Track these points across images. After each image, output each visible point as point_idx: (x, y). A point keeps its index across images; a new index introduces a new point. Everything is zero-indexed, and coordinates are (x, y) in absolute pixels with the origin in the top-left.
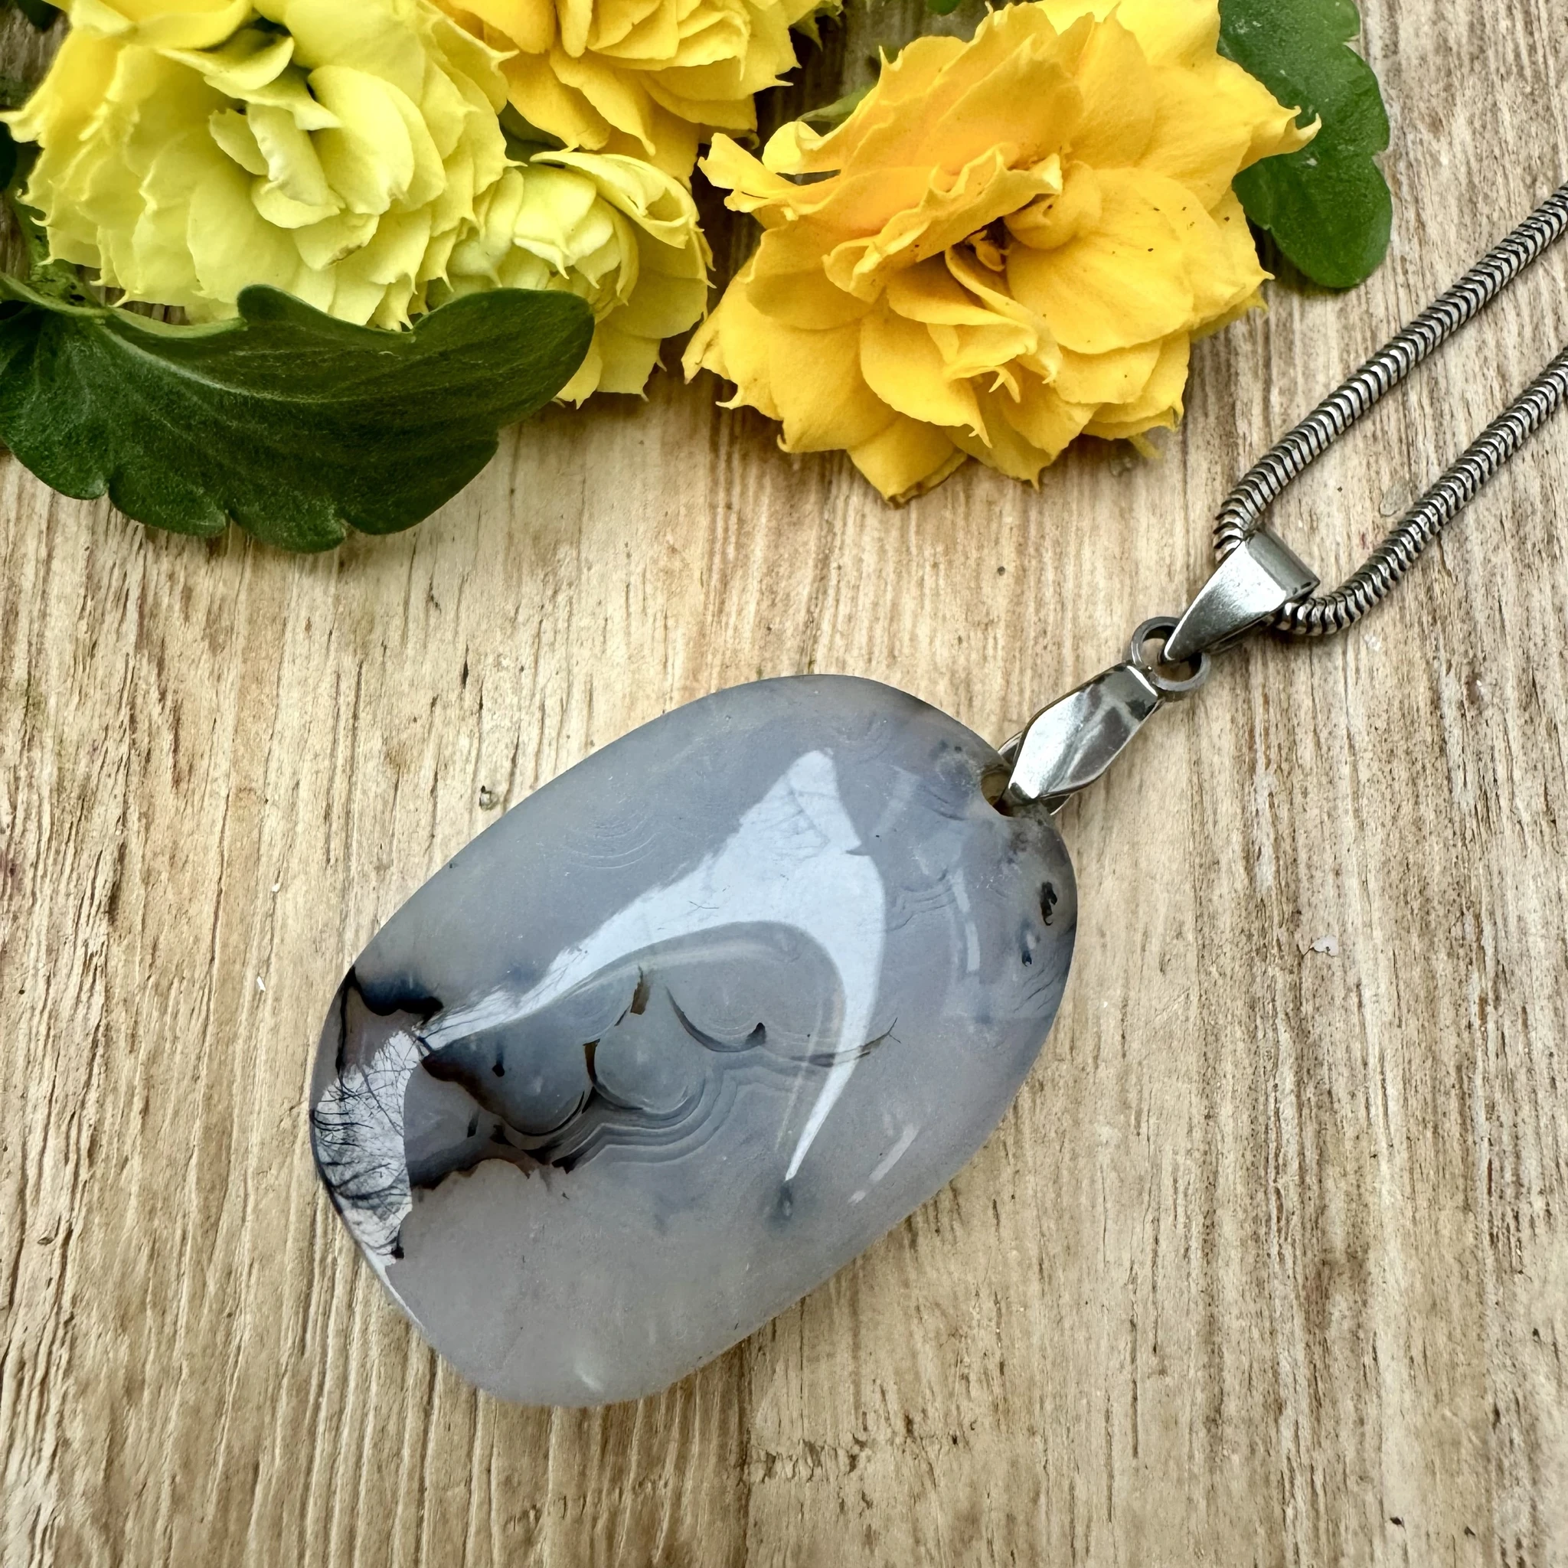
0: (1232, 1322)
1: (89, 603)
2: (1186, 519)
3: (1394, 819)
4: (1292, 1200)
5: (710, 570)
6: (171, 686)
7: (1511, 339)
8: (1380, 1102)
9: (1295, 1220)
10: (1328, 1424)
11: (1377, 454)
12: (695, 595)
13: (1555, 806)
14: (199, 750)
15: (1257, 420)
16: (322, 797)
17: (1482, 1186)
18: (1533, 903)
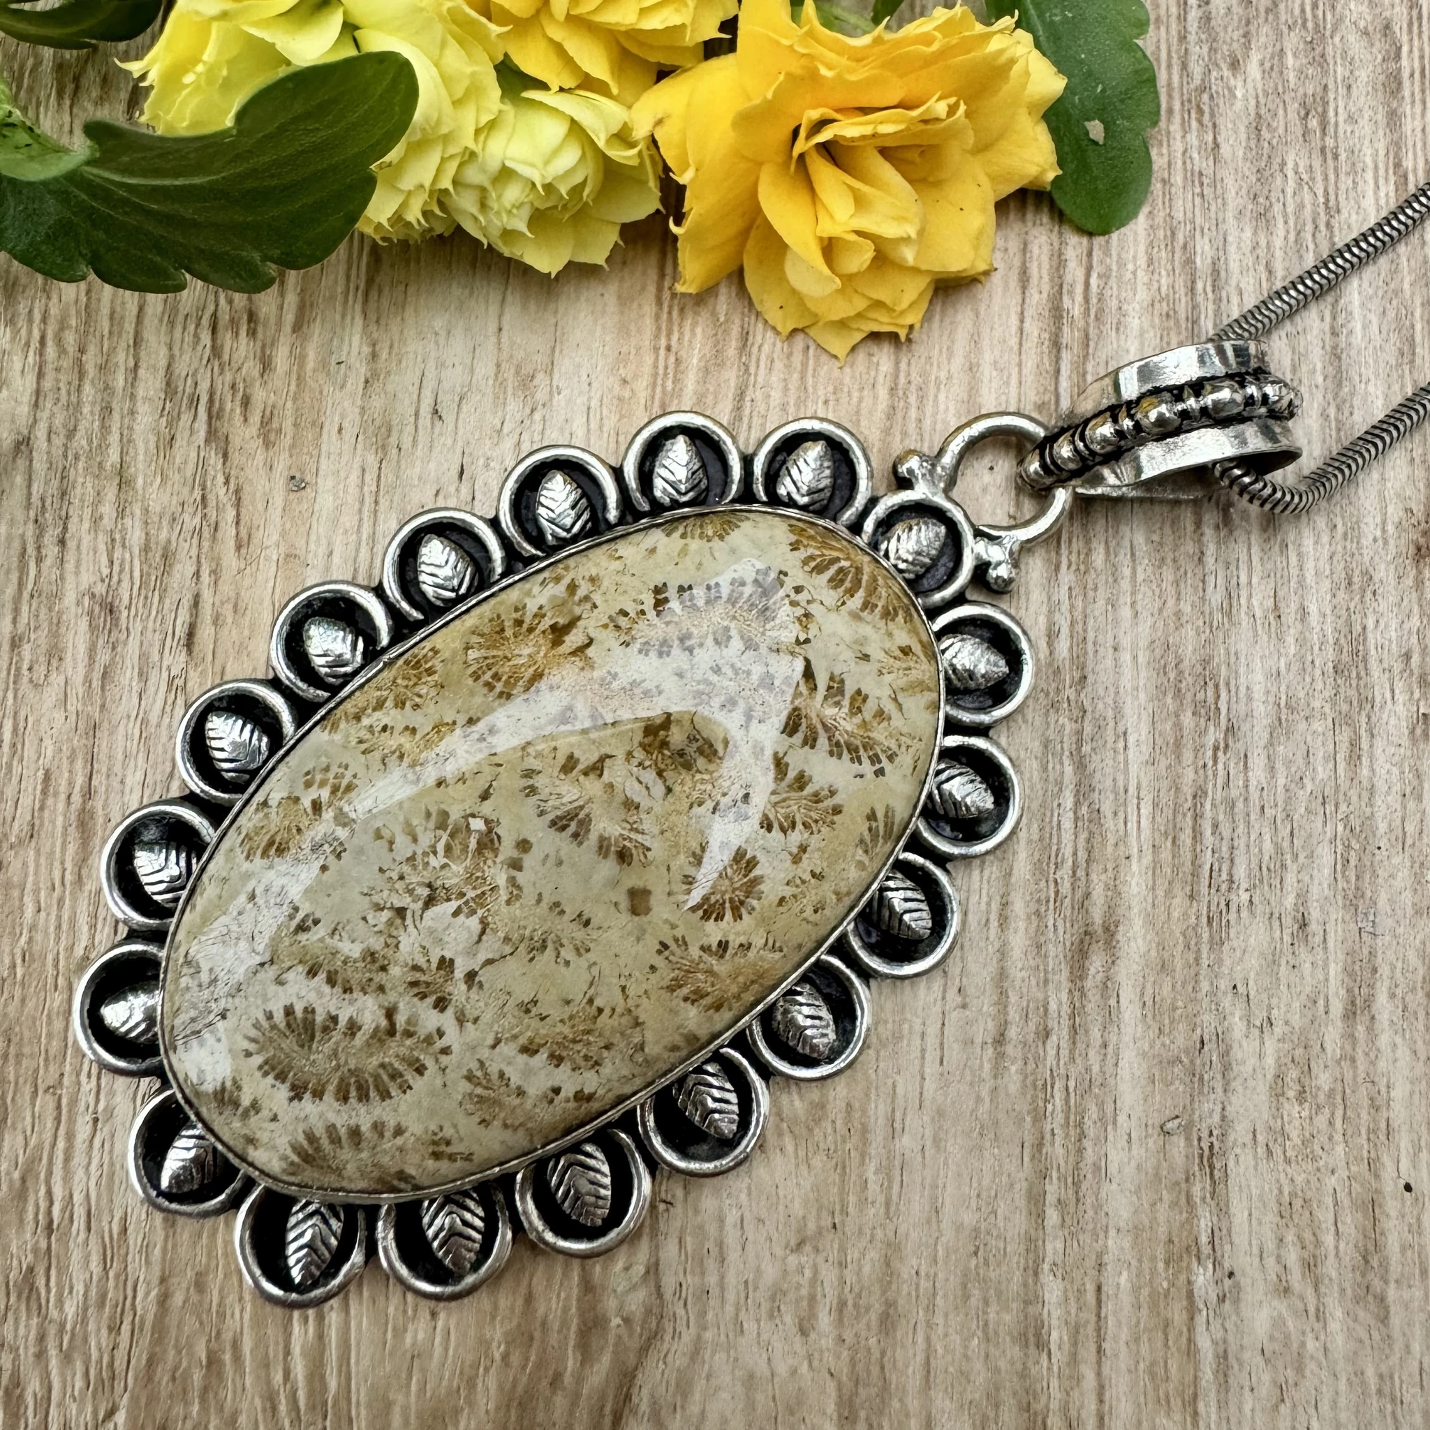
0: (1018, 972)
1: (168, 405)
2: (1020, 373)
3: (1161, 611)
4: (1065, 888)
5: (651, 399)
6: (234, 473)
7: (1278, 242)
8: (1135, 819)
9: (1067, 901)
10: (1080, 1046)
11: (1169, 329)
12: (640, 418)
13: (1282, 605)
14: (255, 523)
15: (1079, 298)
16: (351, 562)
17: (1205, 882)
18: (1259, 677)
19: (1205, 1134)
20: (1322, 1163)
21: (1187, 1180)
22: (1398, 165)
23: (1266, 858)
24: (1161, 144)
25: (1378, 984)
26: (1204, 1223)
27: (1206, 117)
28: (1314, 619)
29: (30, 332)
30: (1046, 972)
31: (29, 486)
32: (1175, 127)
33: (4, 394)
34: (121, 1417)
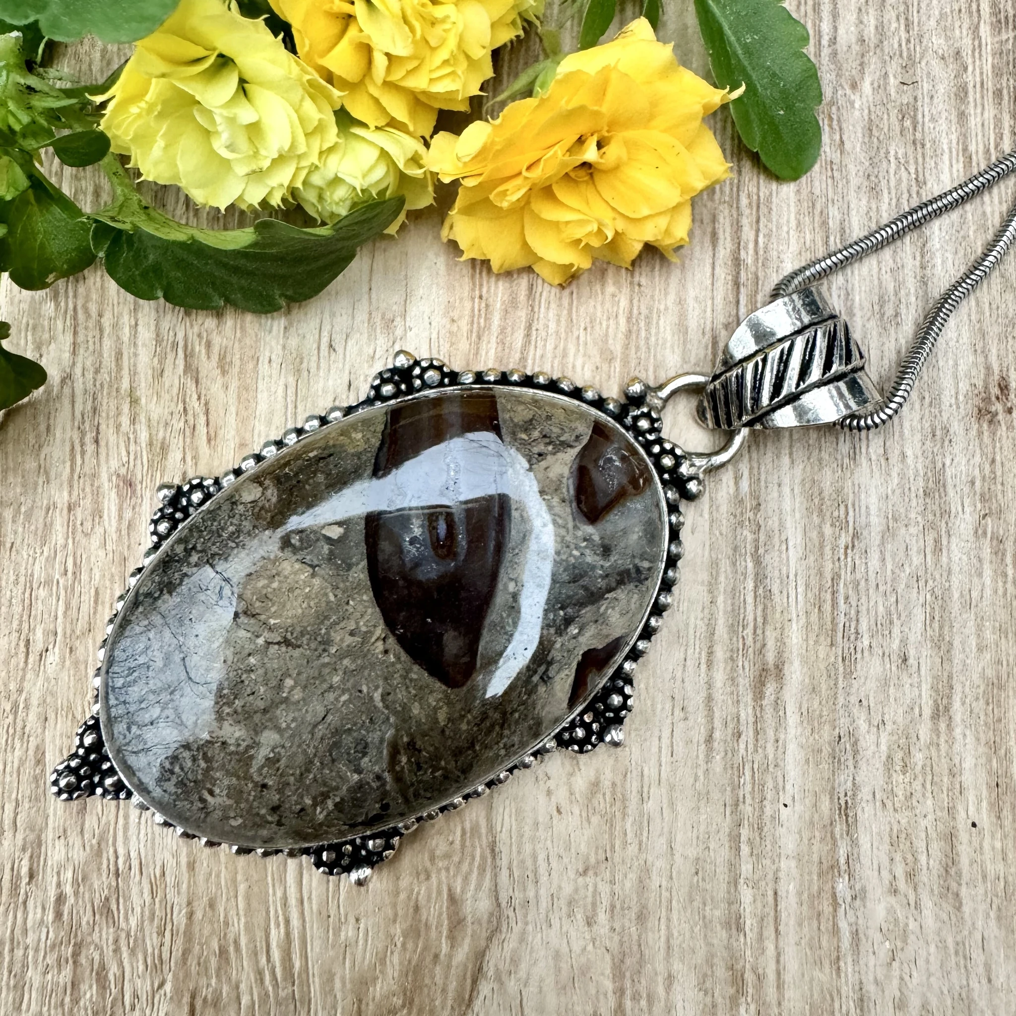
0: (719, 696)
1: (158, 349)
2: (713, 304)
3: (809, 459)
4: (749, 641)
5: (472, 331)
6: (203, 392)
8: (794, 595)
9: (751, 650)
10: (761, 742)
13: (889, 451)
14: (219, 425)
15: (751, 251)
17: (840, 635)
18: (874, 499)
19: (842, 795)
20: (918, 812)
21: (831, 824)
22: (965, 150)
23: (880, 618)
25: (954, 697)
26: (842, 852)
27: (835, 122)
28: (910, 461)
30: (738, 695)
31: (73, 407)
33: (53, 346)
34: (168, 987)
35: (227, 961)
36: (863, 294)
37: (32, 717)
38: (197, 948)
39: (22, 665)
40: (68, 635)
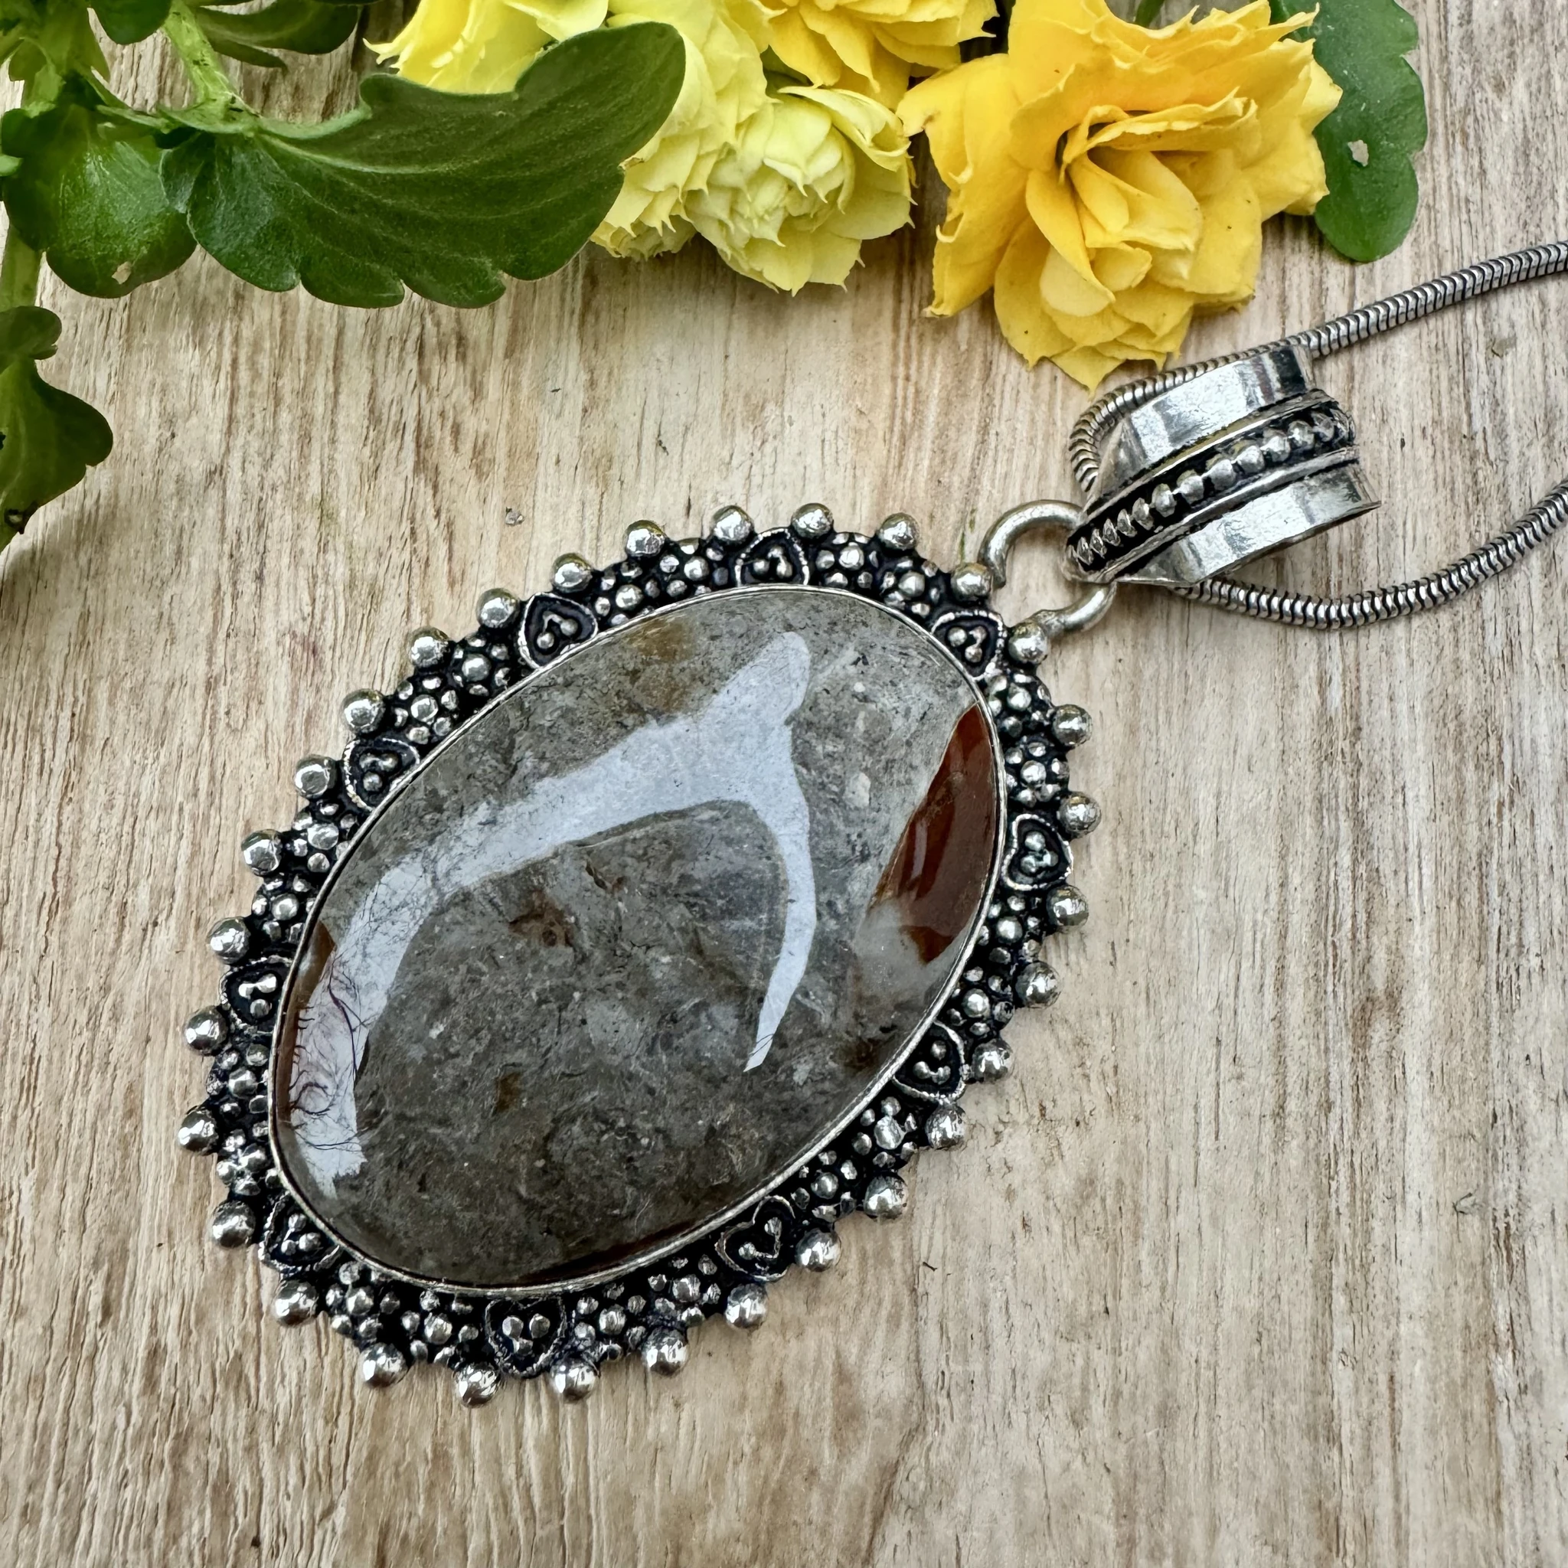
0: (1295, 1039)
1: (372, 434)
3: (1438, 658)
4: (1345, 951)
5: (892, 431)
6: (445, 506)
8: (1416, 878)
9: (1347, 966)
10: (1366, 1119)
12: (879, 450)
14: (469, 558)
17: (1493, 945)
18: (1544, 729)
19: (1500, 1214)
21: (1483, 1263)
23: (1557, 921)
24: (1424, 169)
26: (1502, 1311)
27: (1472, 140)
29: (220, 354)
30: (1326, 1040)
31: (223, 519)
32: (1439, 150)
33: (194, 420)
34: (340, 1515)
35: (447, 1469)
36: (1520, 405)
37: (123, 1037)
38: (394, 1448)
39: (111, 944)
40: (194, 899)
